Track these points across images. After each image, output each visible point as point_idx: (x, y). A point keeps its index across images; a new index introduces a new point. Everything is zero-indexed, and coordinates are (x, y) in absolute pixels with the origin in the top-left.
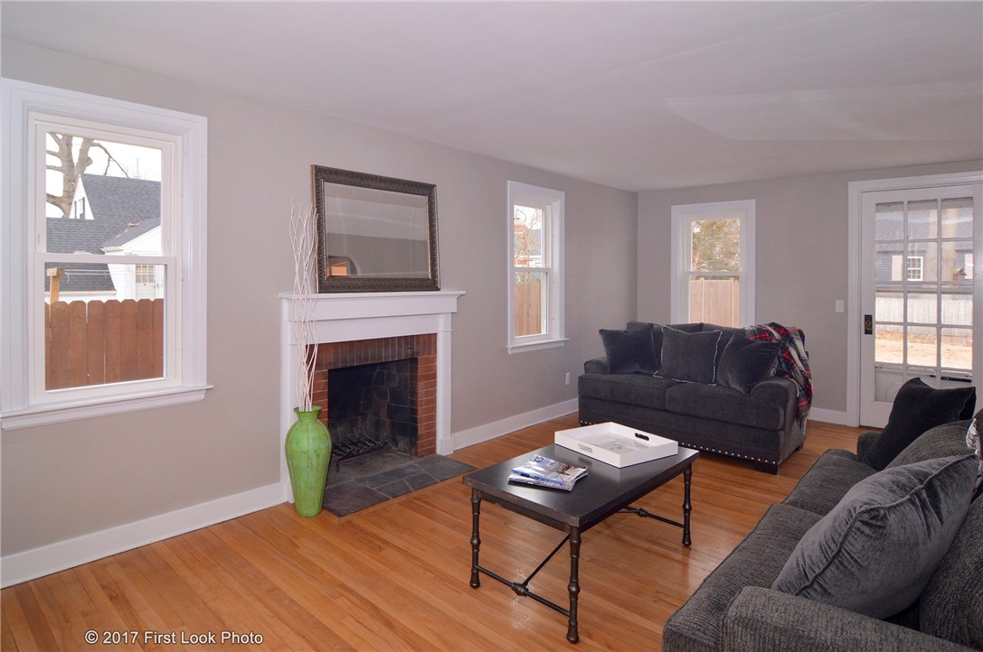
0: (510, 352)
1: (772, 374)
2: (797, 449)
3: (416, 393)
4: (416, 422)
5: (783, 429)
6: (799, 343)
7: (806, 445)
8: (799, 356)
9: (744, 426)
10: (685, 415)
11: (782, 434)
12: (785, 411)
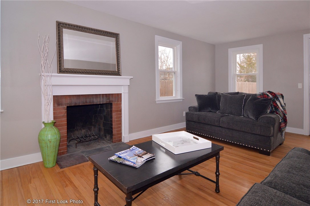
0: (157, 103)
1: (268, 112)
2: (281, 144)
3: (112, 117)
4: (112, 129)
5: (273, 136)
6: (281, 99)
7: (285, 143)
8: (281, 105)
9: (254, 134)
10: (228, 129)
11: (272, 138)
12: (274, 128)
